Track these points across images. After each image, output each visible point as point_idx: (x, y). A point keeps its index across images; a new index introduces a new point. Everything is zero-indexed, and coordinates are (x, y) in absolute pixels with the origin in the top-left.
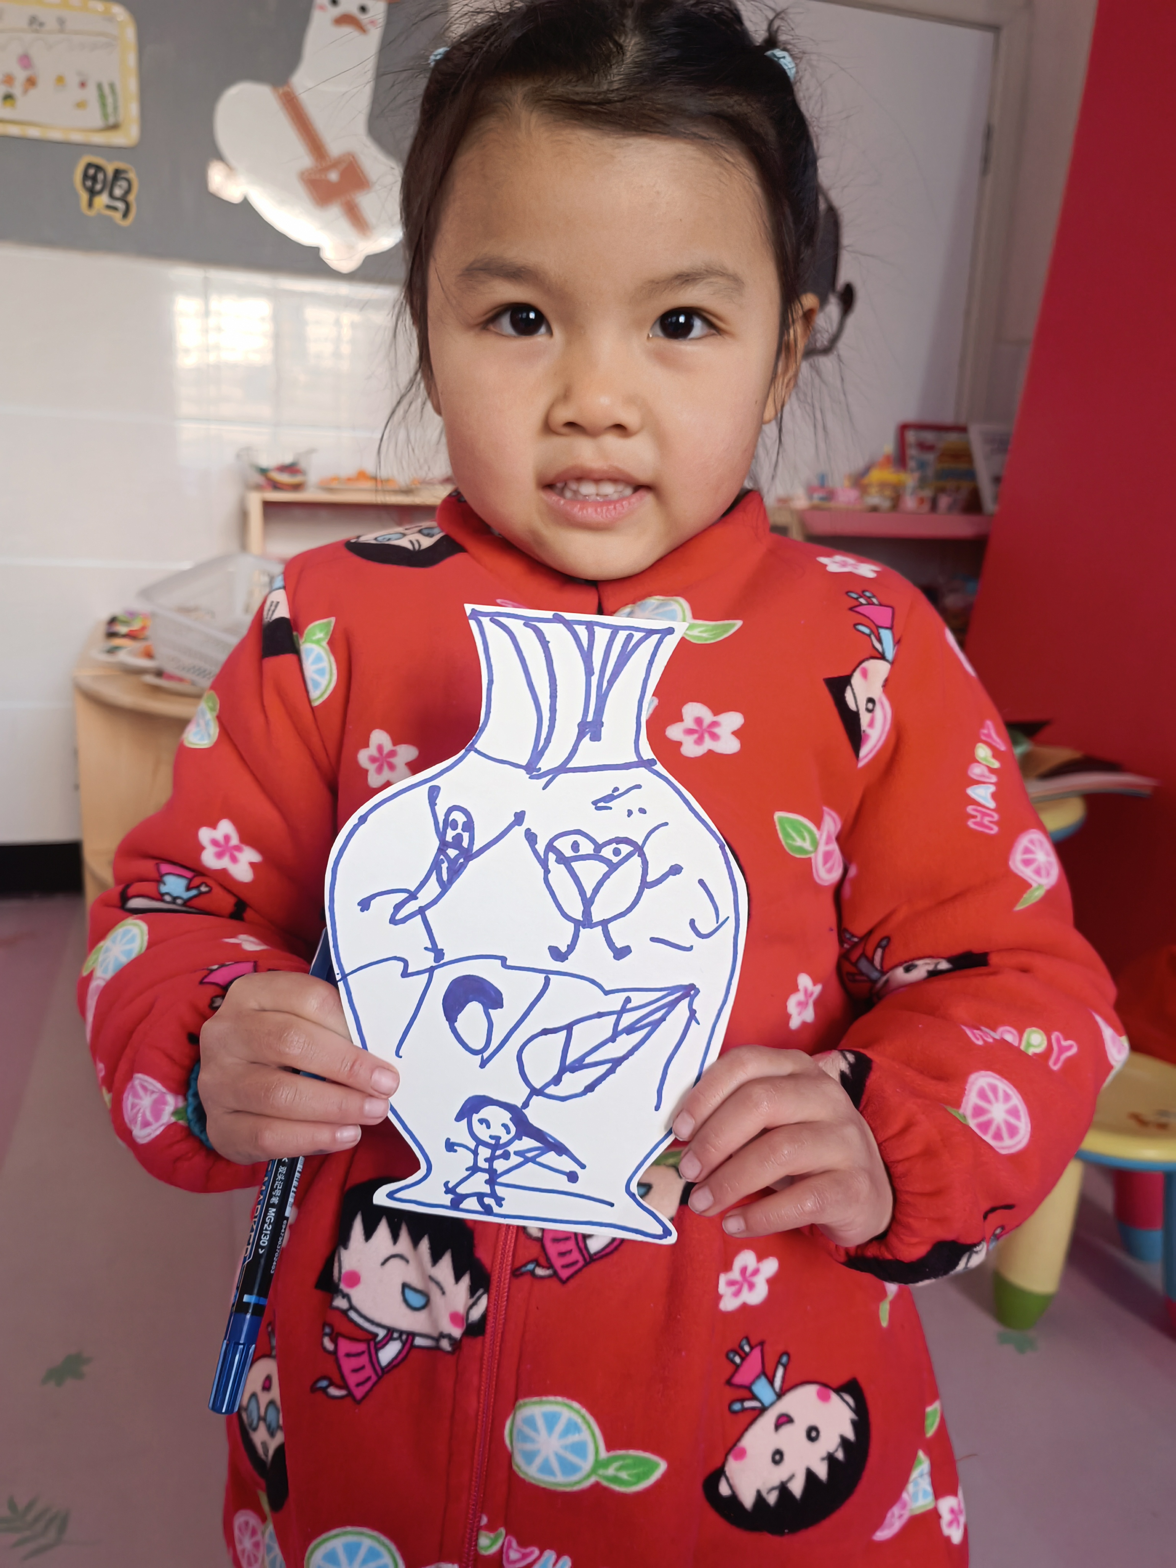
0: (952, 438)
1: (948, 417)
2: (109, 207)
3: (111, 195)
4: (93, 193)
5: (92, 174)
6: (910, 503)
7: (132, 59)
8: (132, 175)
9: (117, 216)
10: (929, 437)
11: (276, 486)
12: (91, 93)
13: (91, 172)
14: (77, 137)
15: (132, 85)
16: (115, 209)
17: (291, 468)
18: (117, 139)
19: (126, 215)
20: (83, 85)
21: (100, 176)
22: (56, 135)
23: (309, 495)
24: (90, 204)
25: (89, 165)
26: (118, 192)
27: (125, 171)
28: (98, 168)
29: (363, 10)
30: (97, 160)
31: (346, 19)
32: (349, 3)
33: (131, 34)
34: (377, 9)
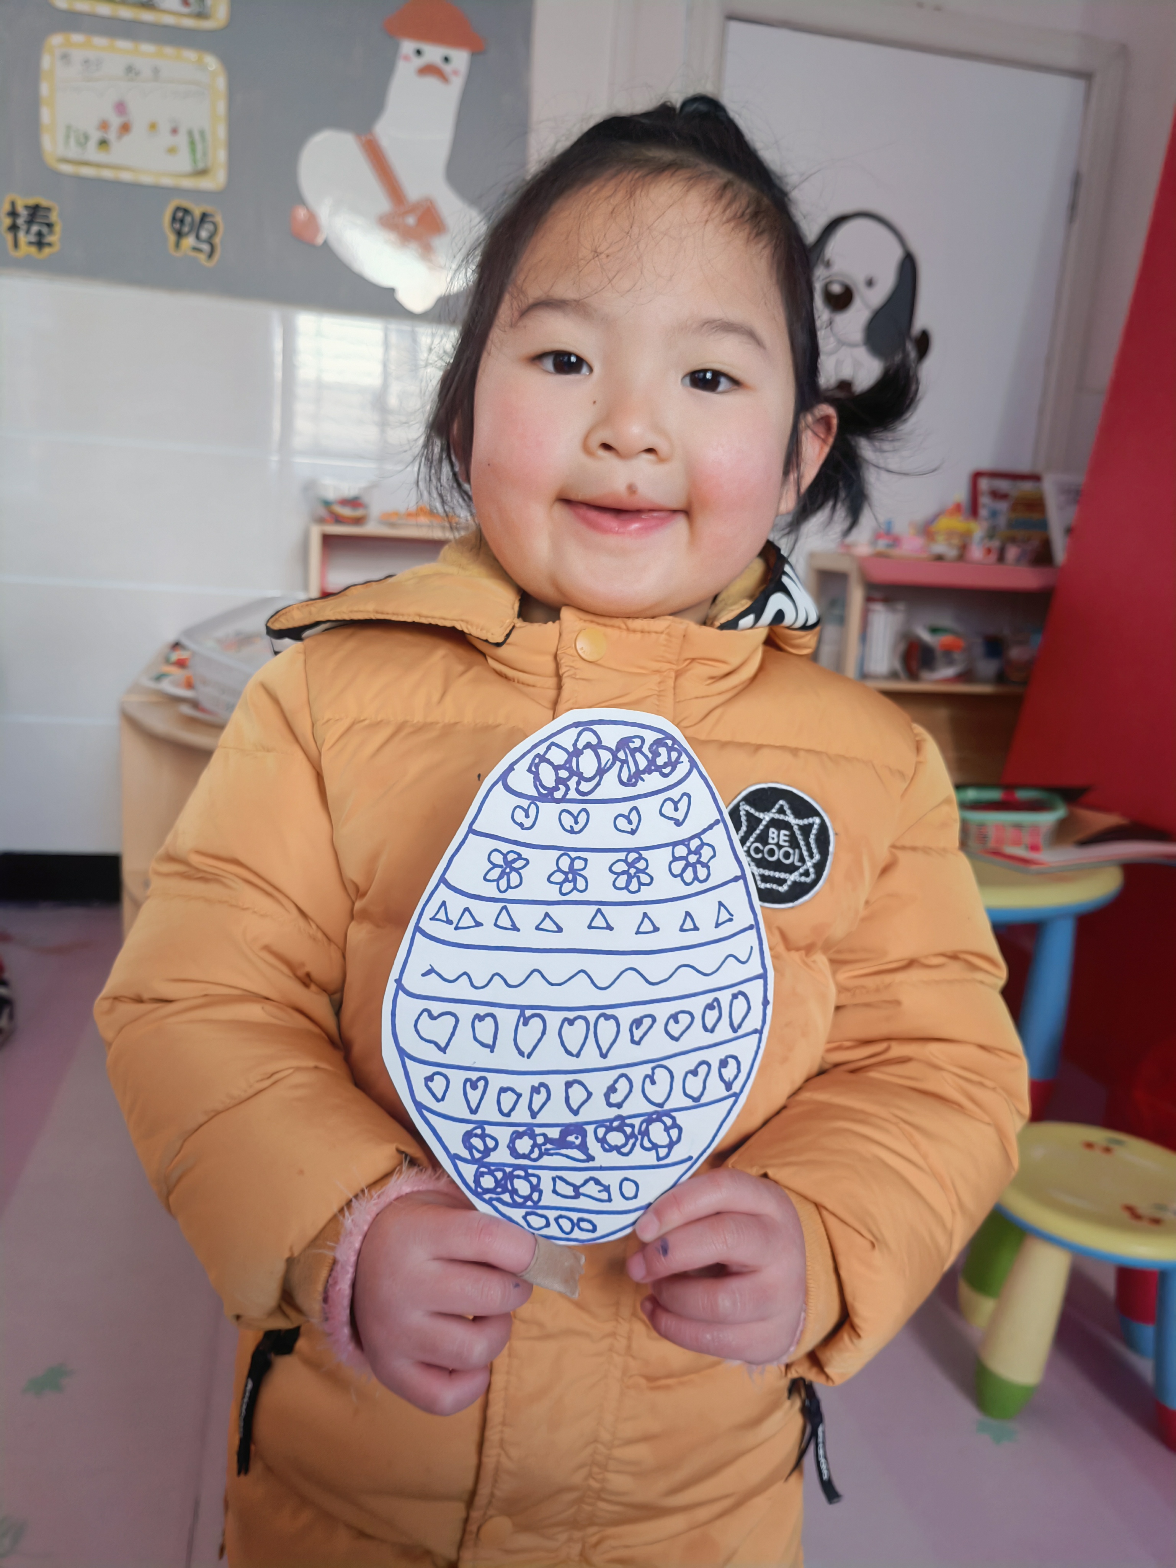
0: (1027, 487)
1: (1024, 466)
2: (195, 249)
3: (198, 237)
4: (180, 234)
5: (180, 217)
6: (976, 552)
7: (221, 107)
8: (218, 219)
9: (202, 257)
10: (1003, 485)
11: (338, 519)
12: (182, 140)
13: (180, 214)
14: (167, 181)
15: (222, 132)
16: (200, 250)
17: (354, 502)
18: (206, 184)
19: (211, 255)
20: (174, 131)
21: (188, 219)
22: (146, 179)
23: (371, 528)
24: (177, 245)
25: (178, 209)
26: (204, 234)
27: (212, 215)
28: (186, 211)
29: (446, 59)
30: (185, 204)
31: (429, 70)
32: (433, 53)
33: (221, 83)
34: (460, 58)
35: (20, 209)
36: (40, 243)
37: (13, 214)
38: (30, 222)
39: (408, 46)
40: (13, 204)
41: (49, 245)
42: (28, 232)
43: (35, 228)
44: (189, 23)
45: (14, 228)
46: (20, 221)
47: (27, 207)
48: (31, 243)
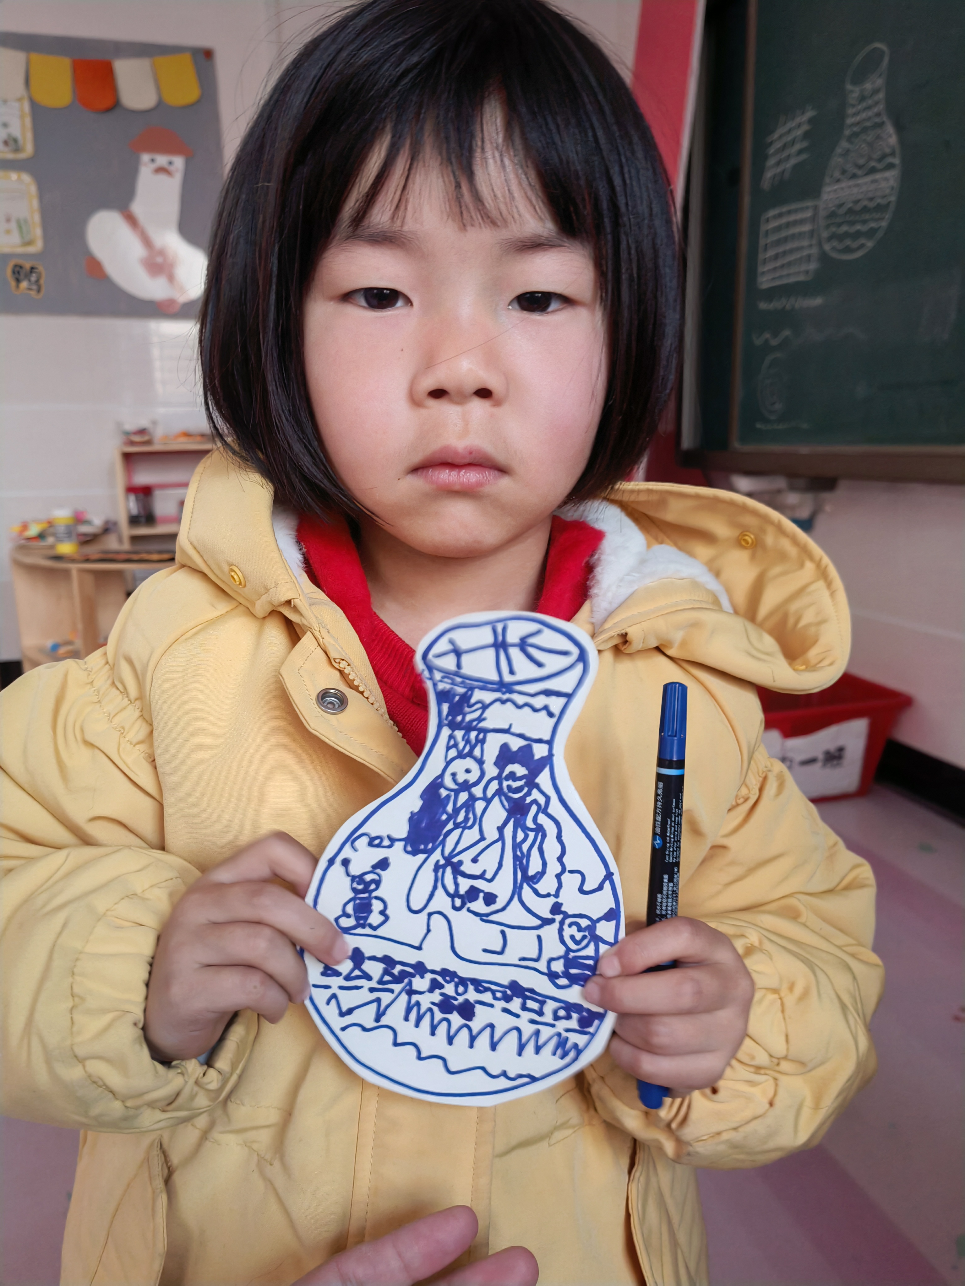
2: (28, 288)
3: (30, 281)
4: (18, 281)
5: (18, 272)
7: (35, 203)
8: (41, 268)
9: (33, 293)
11: (132, 443)
12: (13, 225)
13: (17, 269)
14: (7, 250)
15: (37, 218)
16: (32, 289)
17: (142, 432)
18: (31, 249)
19: (39, 291)
20: (8, 220)
21: (22, 271)
23: (157, 447)
25: (16, 266)
26: (34, 278)
27: (36, 268)
28: (21, 267)
29: (170, 163)
30: (20, 261)
31: (160, 170)
32: (162, 160)
33: (33, 189)
34: (179, 162)
39: (145, 157)
44: (10, 156)
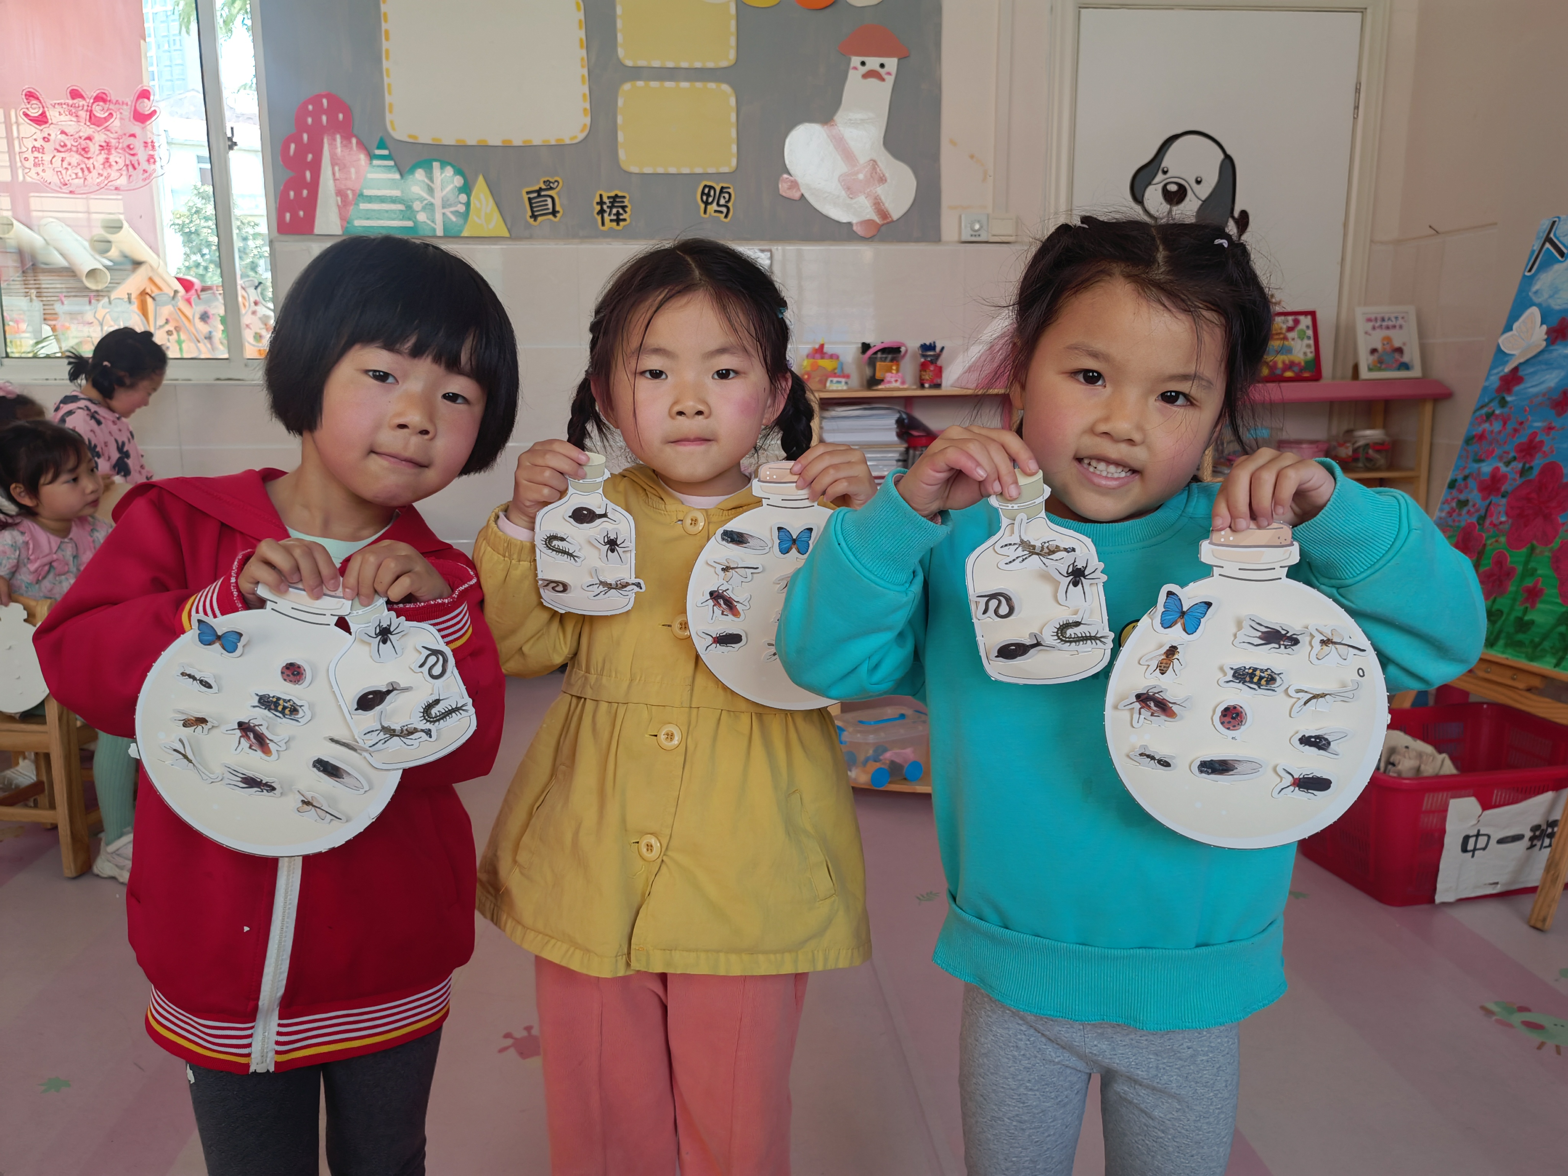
2: (716, 211)
3: (718, 205)
4: (707, 203)
5: (707, 193)
7: (733, 116)
8: (733, 191)
9: (722, 217)
13: (706, 191)
14: (698, 170)
15: (733, 133)
16: (721, 212)
18: (723, 168)
19: (726, 216)
21: (712, 193)
22: (686, 170)
24: (705, 212)
25: (705, 186)
26: (722, 202)
27: (727, 188)
28: (711, 187)
29: (882, 66)
30: (710, 183)
31: (871, 74)
32: (873, 63)
33: (733, 101)
34: (892, 63)
35: (605, 199)
36: (618, 221)
37: (601, 203)
38: (611, 208)
39: (856, 61)
40: (601, 196)
41: (624, 220)
42: (610, 215)
43: (614, 211)
44: (711, 65)
45: (602, 212)
46: (605, 207)
47: (609, 198)
48: (611, 221)
